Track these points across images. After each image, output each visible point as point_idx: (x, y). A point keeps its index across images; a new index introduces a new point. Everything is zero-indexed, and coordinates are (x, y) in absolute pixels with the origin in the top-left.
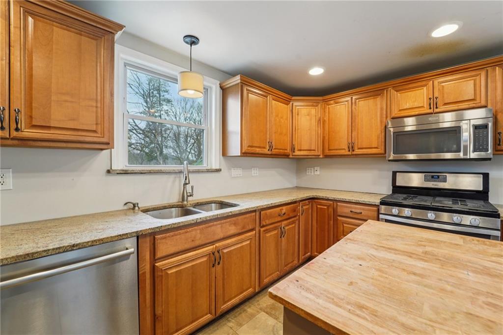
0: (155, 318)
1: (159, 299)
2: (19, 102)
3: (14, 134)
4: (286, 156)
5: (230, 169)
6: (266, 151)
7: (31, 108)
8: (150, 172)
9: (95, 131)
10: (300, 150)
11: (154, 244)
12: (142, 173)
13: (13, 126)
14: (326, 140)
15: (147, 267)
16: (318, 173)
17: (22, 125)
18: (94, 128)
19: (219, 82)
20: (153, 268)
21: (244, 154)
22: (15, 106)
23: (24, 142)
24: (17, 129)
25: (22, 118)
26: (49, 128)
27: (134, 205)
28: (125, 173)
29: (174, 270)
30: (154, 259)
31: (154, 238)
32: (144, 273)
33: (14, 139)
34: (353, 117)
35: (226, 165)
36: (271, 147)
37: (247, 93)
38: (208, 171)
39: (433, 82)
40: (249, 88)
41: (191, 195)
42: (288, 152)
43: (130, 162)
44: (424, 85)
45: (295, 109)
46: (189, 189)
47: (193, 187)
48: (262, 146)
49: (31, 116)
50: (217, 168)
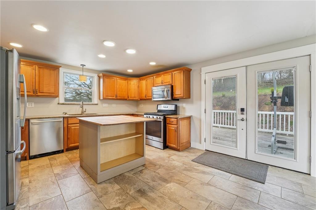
0: (68, 138)
1: (69, 134)
2: (37, 88)
3: (36, 94)
4: (126, 100)
5: (102, 104)
6: (114, 98)
7: (39, 89)
8: (71, 104)
9: (54, 93)
10: (131, 97)
11: (68, 120)
12: (68, 104)
13: (36, 93)
14: (140, 93)
15: (66, 125)
16: (142, 106)
17: (38, 92)
18: (54, 92)
19: (97, 75)
20: (68, 126)
21: (104, 99)
22: (36, 88)
23: (38, 96)
24: (37, 93)
25: (38, 91)
26: (43, 93)
27: (66, 113)
28: (63, 104)
29: (73, 128)
30: (68, 124)
31: (68, 119)
32: (65, 127)
33: (36, 95)
34: (146, 85)
35: (99, 102)
36: (116, 96)
37: (106, 79)
38: (93, 104)
39: (162, 76)
40: (106, 77)
41: (85, 112)
42: (126, 98)
43: (65, 101)
44: (161, 76)
45: (129, 82)
46: (84, 110)
47: (86, 109)
48: (112, 96)
49: (39, 90)
50: (97, 103)
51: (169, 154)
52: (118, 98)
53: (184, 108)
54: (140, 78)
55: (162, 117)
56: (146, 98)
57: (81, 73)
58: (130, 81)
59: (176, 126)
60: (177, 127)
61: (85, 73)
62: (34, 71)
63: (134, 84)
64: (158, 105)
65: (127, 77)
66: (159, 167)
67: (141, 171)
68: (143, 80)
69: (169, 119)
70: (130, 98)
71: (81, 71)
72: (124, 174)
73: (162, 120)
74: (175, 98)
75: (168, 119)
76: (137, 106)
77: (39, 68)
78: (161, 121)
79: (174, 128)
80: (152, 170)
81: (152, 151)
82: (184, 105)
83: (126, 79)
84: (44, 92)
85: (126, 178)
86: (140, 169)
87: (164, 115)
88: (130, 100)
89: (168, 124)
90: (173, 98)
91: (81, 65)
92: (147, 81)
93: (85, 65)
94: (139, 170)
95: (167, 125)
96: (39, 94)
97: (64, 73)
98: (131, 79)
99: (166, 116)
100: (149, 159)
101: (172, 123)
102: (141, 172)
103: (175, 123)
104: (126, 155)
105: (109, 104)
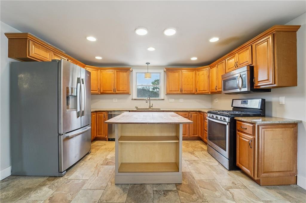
4: (194, 94)
5: (169, 99)
6: (179, 92)
8: (141, 100)
10: (200, 91)
13: (115, 91)
14: (210, 84)
16: (217, 101)
22: (115, 88)
23: (117, 94)
27: (137, 107)
28: (135, 99)
33: (115, 93)
34: (217, 74)
35: (166, 97)
36: (181, 91)
37: (169, 73)
38: (159, 100)
39: (237, 54)
40: (169, 71)
41: (152, 107)
42: (194, 92)
43: (137, 97)
44: (234, 56)
45: (197, 73)
46: (151, 105)
47: (152, 104)
48: (177, 90)
49: (117, 89)
50: (163, 98)
51: (233, 183)
52: (183, 92)
53: (282, 105)
54: (210, 65)
55: (227, 119)
56: (216, 91)
57: (146, 71)
58: (198, 71)
59: (251, 137)
60: (254, 139)
61: (150, 71)
62: (114, 75)
63: (203, 75)
64: (233, 100)
65: (195, 68)
66: (196, 198)
67: (166, 192)
68: (213, 68)
69: (241, 122)
70: (198, 92)
71: (146, 69)
72: (146, 185)
73: (226, 123)
74: (257, 88)
75: (238, 122)
76: (212, 101)
77: (117, 71)
78: (226, 125)
79: (248, 141)
80: (182, 197)
81: (211, 167)
82: (282, 99)
83: (193, 70)
84: (120, 90)
85: (142, 193)
86: (169, 187)
87: (232, 116)
88: (198, 94)
89: (239, 131)
90: (255, 88)
91: (146, 63)
92: (217, 67)
93: (149, 63)
94: (166, 189)
95: (237, 132)
96: (117, 92)
97: (136, 73)
98: (199, 69)
99: (236, 118)
100: (194, 178)
101: (245, 131)
102: (164, 194)
103: (250, 130)
104: (161, 162)
105: (175, 99)
